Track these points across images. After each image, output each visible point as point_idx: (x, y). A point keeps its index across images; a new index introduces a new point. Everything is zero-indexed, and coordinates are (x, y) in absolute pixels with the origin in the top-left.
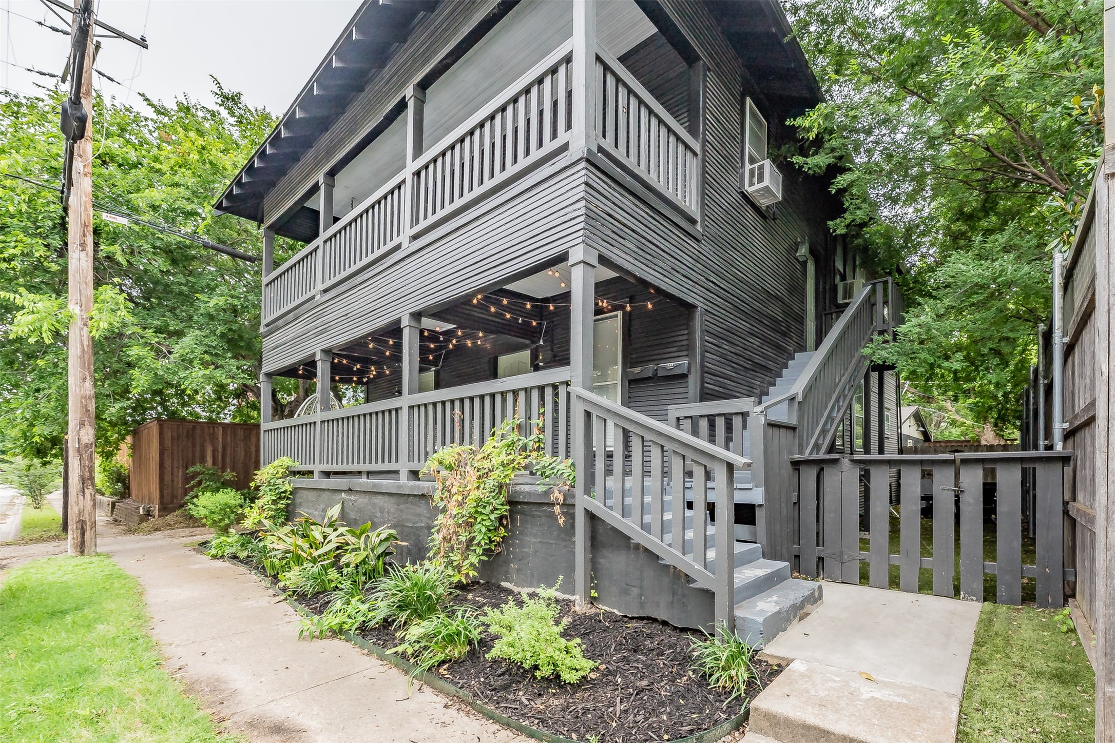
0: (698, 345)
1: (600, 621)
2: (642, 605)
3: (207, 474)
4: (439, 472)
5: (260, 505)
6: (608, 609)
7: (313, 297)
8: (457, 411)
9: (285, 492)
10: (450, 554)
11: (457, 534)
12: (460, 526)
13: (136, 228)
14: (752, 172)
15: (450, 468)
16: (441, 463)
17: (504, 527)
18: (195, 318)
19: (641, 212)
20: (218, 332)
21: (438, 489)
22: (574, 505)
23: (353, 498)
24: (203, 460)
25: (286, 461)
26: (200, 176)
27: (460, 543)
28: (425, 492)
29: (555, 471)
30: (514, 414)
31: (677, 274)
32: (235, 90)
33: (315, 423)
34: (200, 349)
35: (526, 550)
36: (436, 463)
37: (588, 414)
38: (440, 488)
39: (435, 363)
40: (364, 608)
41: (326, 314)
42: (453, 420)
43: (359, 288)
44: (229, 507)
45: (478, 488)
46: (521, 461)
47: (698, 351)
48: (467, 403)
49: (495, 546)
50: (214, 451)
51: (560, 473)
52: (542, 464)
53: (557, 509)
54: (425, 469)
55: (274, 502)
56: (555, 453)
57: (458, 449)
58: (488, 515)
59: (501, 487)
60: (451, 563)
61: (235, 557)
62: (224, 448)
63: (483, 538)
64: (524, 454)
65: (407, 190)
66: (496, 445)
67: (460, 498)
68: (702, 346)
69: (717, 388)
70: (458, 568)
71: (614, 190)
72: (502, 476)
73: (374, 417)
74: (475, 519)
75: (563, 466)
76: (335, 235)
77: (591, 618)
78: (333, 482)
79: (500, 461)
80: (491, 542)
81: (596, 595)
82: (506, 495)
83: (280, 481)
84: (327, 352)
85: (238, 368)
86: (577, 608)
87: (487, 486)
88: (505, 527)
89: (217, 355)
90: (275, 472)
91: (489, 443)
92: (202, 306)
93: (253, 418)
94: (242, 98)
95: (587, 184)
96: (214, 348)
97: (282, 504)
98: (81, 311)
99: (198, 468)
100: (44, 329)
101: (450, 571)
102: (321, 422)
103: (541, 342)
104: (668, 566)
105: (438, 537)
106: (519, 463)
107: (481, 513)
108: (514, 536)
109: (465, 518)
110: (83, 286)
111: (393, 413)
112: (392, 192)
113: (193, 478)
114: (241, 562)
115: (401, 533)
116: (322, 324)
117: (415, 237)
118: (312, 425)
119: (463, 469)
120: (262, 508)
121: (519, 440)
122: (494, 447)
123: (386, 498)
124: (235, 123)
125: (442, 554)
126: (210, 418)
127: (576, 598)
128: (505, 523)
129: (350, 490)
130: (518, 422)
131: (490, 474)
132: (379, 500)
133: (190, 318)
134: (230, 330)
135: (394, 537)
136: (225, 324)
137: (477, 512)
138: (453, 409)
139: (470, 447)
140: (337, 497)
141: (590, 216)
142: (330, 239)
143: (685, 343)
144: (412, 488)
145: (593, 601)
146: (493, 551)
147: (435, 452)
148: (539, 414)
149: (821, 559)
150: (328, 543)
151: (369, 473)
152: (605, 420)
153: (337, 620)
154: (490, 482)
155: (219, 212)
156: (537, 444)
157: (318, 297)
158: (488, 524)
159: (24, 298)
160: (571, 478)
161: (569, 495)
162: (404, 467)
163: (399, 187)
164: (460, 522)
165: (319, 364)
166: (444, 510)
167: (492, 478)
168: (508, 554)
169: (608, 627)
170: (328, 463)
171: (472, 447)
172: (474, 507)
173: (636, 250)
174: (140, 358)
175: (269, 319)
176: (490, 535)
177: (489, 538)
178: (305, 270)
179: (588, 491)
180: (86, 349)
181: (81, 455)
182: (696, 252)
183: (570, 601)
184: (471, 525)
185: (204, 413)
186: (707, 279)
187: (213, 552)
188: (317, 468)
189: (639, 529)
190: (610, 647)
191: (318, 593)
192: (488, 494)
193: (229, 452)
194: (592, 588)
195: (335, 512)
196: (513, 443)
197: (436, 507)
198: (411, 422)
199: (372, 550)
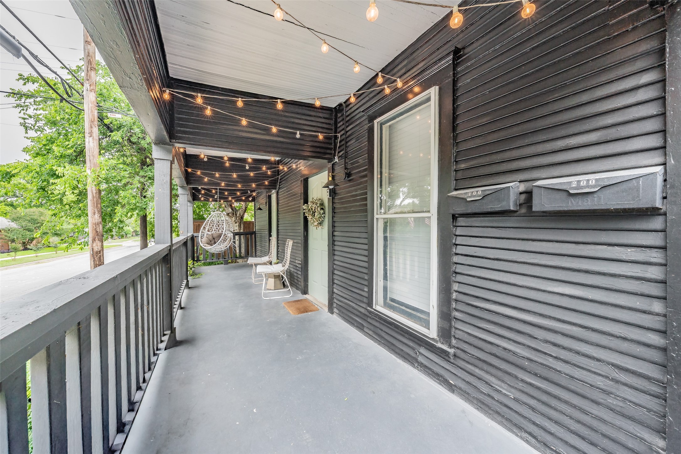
103: (337, 159)
110: (92, 158)
180: (95, 195)
181: (94, 258)
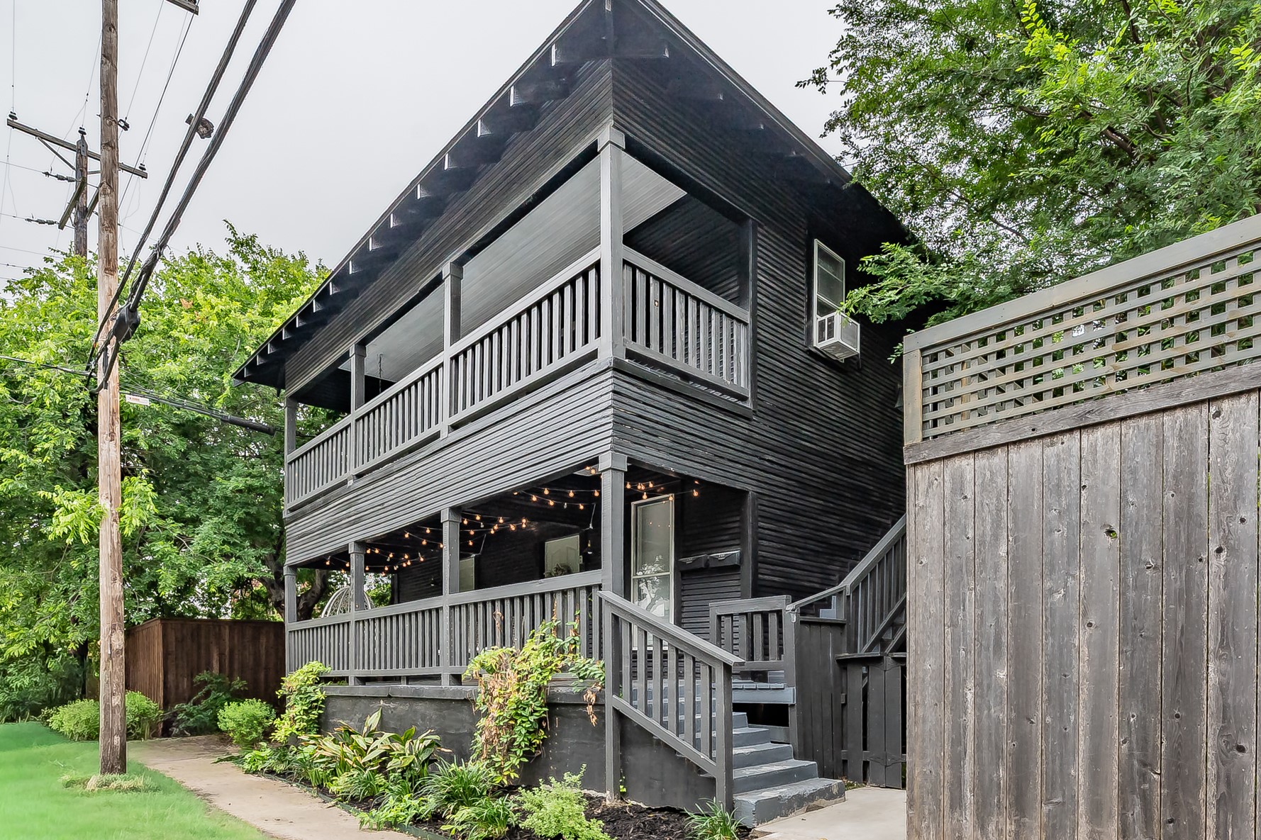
0: (750, 532)
1: (626, 812)
2: (663, 797)
3: (216, 683)
4: (481, 676)
5: (291, 715)
6: (635, 803)
7: (345, 483)
8: (498, 612)
9: (317, 701)
10: (493, 756)
11: (498, 735)
12: (500, 727)
13: (156, 407)
14: (822, 324)
15: (491, 671)
16: (482, 666)
17: (543, 730)
18: (211, 501)
19: (677, 403)
20: (236, 517)
21: (480, 693)
22: (604, 705)
23: (392, 705)
24: (209, 667)
25: (316, 666)
26: (218, 342)
27: (501, 745)
28: (467, 697)
29: (588, 672)
30: (552, 616)
31: (722, 461)
32: (249, 234)
33: (348, 623)
34: (218, 539)
35: (563, 751)
36: (478, 666)
37: (616, 618)
38: (483, 691)
39: (475, 549)
40: (415, 802)
41: (360, 501)
42: (494, 622)
43: (395, 476)
44: (256, 719)
45: (518, 690)
46: (559, 663)
47: (750, 539)
48: (507, 603)
49: (536, 749)
50: (221, 655)
51: (592, 673)
52: (576, 666)
53: (590, 709)
54: (467, 671)
55: (306, 712)
56: (589, 655)
57: (500, 651)
58: (527, 717)
59: (539, 689)
60: (492, 764)
61: (271, 772)
62: (231, 652)
63: (523, 740)
64: (561, 655)
65: (445, 374)
66: (535, 647)
67: (501, 701)
68: (755, 533)
69: (776, 579)
70: (500, 769)
71: (645, 390)
72: (541, 677)
73: (413, 617)
74: (516, 721)
75: (595, 668)
76: (368, 414)
77: (618, 810)
78: (370, 689)
79: (538, 663)
80: (531, 744)
81: (625, 790)
82: (544, 697)
83: (310, 689)
84: (361, 544)
85: (257, 559)
86: (608, 803)
87: (526, 688)
88: (545, 729)
89: (234, 544)
90: (306, 679)
91: (529, 645)
92: (218, 487)
93: (258, 613)
94: (257, 241)
95: (614, 392)
96: (232, 535)
97: (314, 715)
98: (111, 506)
99: (204, 676)
100: (81, 528)
101: (493, 774)
102: (356, 622)
103: (591, 527)
104: (683, 759)
105: (481, 740)
106: (556, 665)
107: (521, 715)
108: (552, 738)
109: (506, 720)
110: (112, 479)
111: (434, 613)
112: (429, 374)
113: (199, 688)
114: (279, 775)
115: (444, 740)
116: (355, 512)
117: (455, 427)
118: (346, 626)
119: (504, 672)
120: (293, 720)
121: (556, 642)
122: (533, 649)
123: (428, 704)
124: (249, 270)
125: (485, 756)
126: (210, 615)
127: (607, 794)
128: (544, 725)
129: (389, 697)
130: (556, 624)
131: (529, 676)
132: (420, 707)
133: (205, 501)
134: (248, 514)
135: (437, 744)
136: (243, 508)
137: (517, 714)
138: (494, 609)
139: (511, 649)
140: (374, 705)
141: (619, 421)
142: (363, 417)
143: (736, 530)
144: (454, 692)
145: (622, 796)
146: (534, 754)
147: (477, 654)
148: (575, 616)
149: (866, 764)
150: (372, 750)
151: (409, 679)
152: (630, 624)
153: (392, 814)
154: (530, 684)
155: (238, 382)
156: (574, 646)
157: (350, 483)
158: (527, 726)
159: (60, 496)
160: (602, 678)
161: (600, 696)
162: (445, 671)
163: (436, 369)
164: (502, 724)
165: (353, 557)
166: (486, 714)
167: (531, 680)
168: (548, 757)
169: (632, 817)
170: (364, 668)
171: (513, 649)
172: (514, 709)
173: (671, 444)
174: (164, 555)
175: (294, 503)
176: (529, 737)
177: (530, 740)
178: (334, 449)
179: (617, 690)
180: (116, 547)
182: (747, 432)
183: (603, 798)
184: (513, 727)
185: (203, 608)
186: (761, 459)
187: (247, 766)
188: (352, 673)
189: (658, 725)
190: (629, 830)
191: (368, 798)
192: (527, 697)
193: (236, 657)
194: (621, 784)
195: (373, 720)
196: (552, 645)
197: (479, 711)
198: (453, 623)
199: (417, 756)
